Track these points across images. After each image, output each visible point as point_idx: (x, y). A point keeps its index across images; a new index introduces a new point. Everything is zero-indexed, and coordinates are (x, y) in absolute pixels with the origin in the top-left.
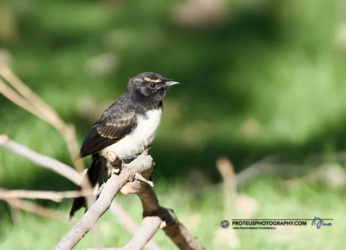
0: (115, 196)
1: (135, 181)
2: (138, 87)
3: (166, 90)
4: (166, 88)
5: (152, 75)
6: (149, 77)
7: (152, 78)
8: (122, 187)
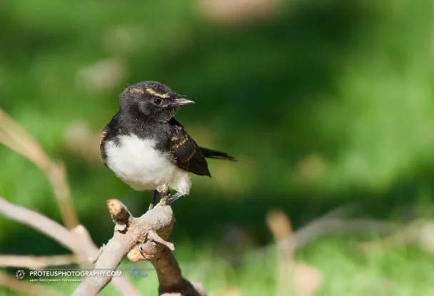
0: (119, 264)
1: (148, 242)
2: (135, 100)
3: (175, 110)
4: (175, 108)
5: (159, 86)
6: (153, 89)
7: (158, 91)
8: (130, 250)
